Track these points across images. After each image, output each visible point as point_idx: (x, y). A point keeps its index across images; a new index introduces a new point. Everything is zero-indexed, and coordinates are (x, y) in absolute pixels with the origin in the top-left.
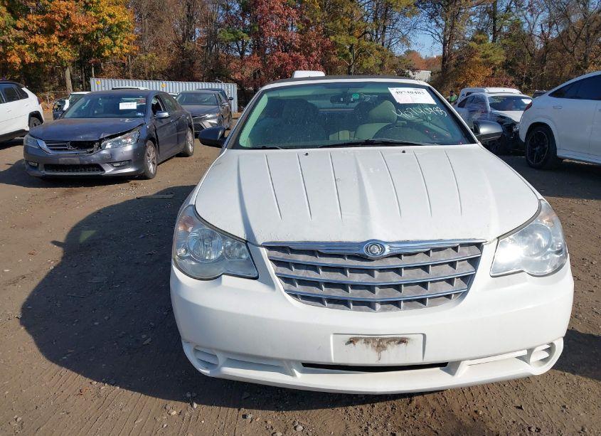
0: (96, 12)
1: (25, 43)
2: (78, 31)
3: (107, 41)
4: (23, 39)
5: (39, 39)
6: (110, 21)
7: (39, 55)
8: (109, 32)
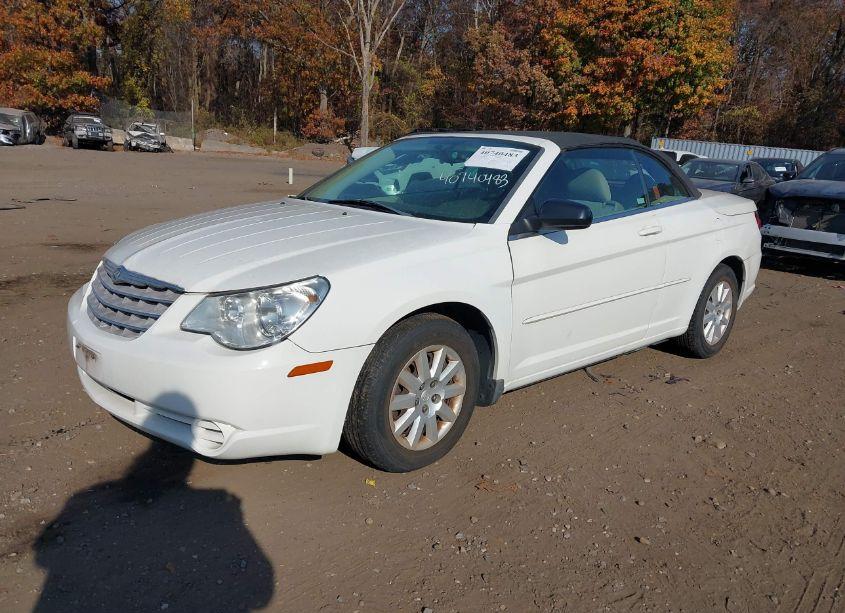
0: (680, 50)
1: (587, 91)
2: (650, 77)
3: (687, 89)
4: (584, 86)
5: (601, 88)
6: (695, 61)
7: (600, 106)
8: (691, 77)
